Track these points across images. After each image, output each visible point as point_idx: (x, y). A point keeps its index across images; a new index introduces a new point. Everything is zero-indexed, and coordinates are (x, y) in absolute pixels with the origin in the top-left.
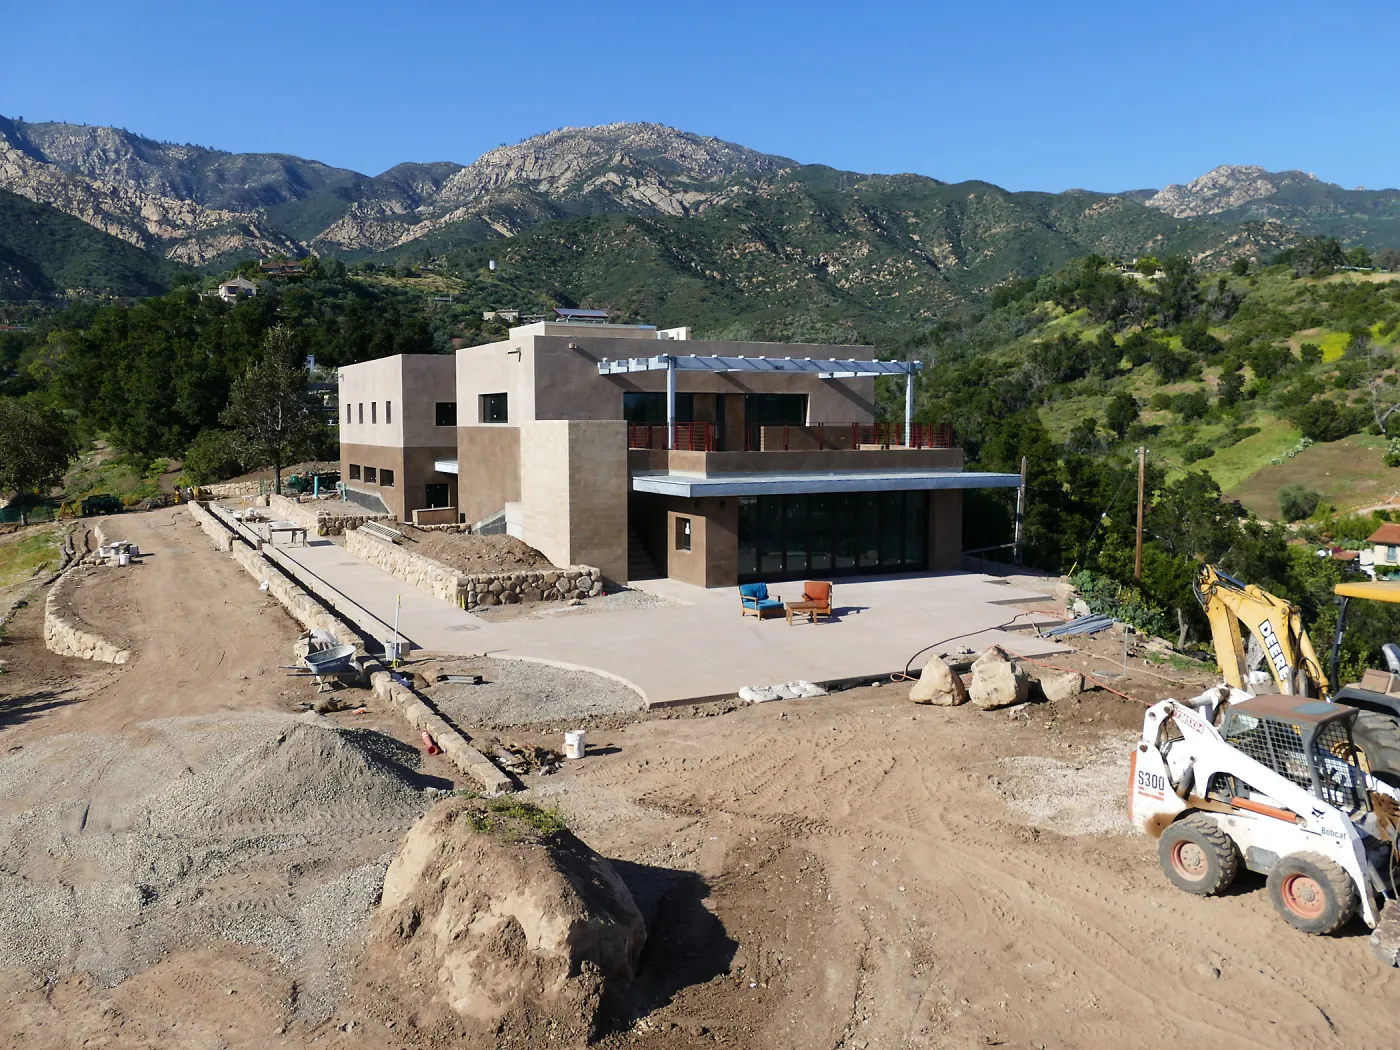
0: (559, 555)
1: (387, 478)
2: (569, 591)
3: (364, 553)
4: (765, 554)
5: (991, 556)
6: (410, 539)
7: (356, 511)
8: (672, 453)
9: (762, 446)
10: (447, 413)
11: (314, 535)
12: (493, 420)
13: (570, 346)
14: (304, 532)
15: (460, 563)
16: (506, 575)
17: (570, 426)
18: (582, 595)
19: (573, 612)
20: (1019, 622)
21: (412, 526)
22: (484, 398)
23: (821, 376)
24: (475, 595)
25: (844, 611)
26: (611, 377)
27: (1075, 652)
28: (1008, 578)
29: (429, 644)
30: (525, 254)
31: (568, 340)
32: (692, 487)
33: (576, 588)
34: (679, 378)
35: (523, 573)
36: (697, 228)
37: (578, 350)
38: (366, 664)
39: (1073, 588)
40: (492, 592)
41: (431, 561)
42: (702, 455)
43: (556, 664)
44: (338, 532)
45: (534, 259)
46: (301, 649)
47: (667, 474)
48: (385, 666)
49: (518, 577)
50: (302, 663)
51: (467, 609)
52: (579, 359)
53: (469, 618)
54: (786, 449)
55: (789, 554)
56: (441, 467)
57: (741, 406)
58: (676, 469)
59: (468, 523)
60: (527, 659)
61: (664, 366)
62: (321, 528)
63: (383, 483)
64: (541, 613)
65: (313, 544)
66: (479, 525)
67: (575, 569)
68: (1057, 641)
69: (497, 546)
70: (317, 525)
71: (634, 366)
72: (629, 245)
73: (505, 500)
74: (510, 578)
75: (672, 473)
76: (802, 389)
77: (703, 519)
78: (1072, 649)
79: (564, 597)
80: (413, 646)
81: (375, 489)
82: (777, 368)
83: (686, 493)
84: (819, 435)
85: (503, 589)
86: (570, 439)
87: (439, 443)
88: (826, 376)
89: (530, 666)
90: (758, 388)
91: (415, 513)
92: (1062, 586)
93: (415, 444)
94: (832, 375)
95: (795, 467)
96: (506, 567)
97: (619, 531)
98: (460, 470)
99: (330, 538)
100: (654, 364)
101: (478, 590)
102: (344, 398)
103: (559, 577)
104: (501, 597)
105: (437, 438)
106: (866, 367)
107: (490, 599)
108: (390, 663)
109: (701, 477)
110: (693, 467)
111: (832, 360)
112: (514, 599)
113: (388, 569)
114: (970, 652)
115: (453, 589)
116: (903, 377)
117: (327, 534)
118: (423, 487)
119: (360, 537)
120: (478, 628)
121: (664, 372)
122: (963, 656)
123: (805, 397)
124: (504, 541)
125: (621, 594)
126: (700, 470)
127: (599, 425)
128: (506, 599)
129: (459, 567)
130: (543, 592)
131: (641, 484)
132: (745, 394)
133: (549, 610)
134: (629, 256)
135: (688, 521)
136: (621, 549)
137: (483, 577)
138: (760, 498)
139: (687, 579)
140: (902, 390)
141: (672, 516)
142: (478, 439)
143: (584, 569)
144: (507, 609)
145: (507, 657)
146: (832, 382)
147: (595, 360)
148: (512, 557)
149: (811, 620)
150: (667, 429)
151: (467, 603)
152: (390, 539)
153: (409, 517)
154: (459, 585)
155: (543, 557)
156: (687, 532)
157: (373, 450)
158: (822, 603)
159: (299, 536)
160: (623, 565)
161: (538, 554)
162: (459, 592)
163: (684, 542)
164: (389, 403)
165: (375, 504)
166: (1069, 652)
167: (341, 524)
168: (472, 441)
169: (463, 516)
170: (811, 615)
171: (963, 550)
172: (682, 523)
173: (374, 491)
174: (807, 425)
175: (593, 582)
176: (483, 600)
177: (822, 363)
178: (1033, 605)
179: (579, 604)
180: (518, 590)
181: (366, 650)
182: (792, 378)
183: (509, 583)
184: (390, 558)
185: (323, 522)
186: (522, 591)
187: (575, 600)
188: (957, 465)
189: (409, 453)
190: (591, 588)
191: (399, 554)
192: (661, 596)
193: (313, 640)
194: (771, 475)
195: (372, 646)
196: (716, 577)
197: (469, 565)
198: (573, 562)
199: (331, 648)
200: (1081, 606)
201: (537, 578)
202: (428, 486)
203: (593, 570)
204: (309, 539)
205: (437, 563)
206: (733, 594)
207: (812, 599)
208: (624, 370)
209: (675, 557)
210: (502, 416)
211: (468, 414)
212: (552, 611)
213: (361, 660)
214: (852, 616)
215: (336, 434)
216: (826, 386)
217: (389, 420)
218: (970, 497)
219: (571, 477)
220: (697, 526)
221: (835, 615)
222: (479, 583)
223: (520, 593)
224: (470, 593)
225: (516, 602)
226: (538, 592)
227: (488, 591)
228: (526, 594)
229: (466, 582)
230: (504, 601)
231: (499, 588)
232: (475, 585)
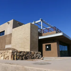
2: (36, 57)
85: (24, 55)
101: (18, 55)
103: (35, 53)
130: (32, 57)
131: (40, 38)
176: (19, 58)
180: (27, 56)
183: (25, 53)
190: (40, 56)
196: (58, 55)
203: (40, 52)
222: (18, 52)
223: (27, 57)
224: (15, 56)
225: (26, 59)
226: (31, 56)
227: (20, 55)
228: (29, 57)
229: (14, 52)
230: (24, 59)
231: (23, 54)
232: (17, 53)
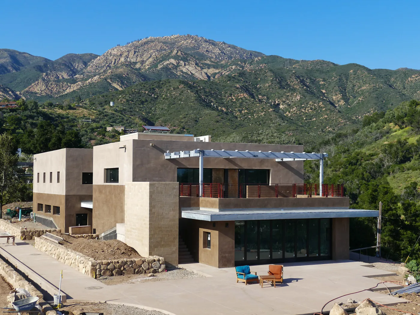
0: (143, 250)
1: (57, 210)
2: (148, 269)
3: (44, 249)
4: (249, 251)
5: (364, 252)
6: (67, 242)
7: (40, 227)
8: (201, 199)
9: (247, 195)
10: (88, 178)
11: (18, 239)
12: (111, 182)
13: (151, 144)
14: (14, 238)
15: (93, 254)
16: (116, 261)
17: (150, 185)
18: (155, 271)
19: (151, 280)
20: (380, 286)
21: (69, 235)
22: (107, 170)
23: (277, 160)
24: (100, 271)
25: (290, 280)
26: (171, 160)
27: (409, 302)
28: (374, 264)
29: (77, 296)
30: (128, 98)
31: (149, 142)
32: (212, 216)
33: (152, 267)
34: (205, 161)
35: (125, 259)
36: (214, 86)
37: (154, 147)
38: (44, 307)
39: (407, 269)
40: (109, 269)
41: (78, 253)
42: (217, 200)
43: (141, 307)
44: (31, 238)
45: (133, 101)
46: (10, 298)
47: (199, 209)
48: (54, 308)
49: (122, 262)
50: (11, 305)
51: (96, 278)
52: (155, 151)
53: (97, 283)
54: (259, 196)
55: (261, 250)
56: (84, 205)
57: (236, 175)
58: (204, 207)
59: (97, 233)
60: (127, 304)
61: (198, 155)
62: (22, 236)
63: (54, 213)
64: (134, 280)
65: (18, 244)
66: (103, 235)
67: (152, 258)
68: (400, 297)
69: (112, 246)
70: (20, 234)
71: (183, 155)
72: (180, 94)
73: (116, 222)
74: (118, 262)
75: (201, 209)
76: (267, 167)
77: (217, 232)
78: (407, 301)
79: (145, 272)
80: (68, 297)
81: (50, 216)
82: (255, 156)
83: (208, 218)
84: (277, 190)
85: (115, 268)
86: (150, 192)
87: (83, 193)
88: (279, 160)
89: (128, 308)
90: (245, 166)
91: (70, 228)
92: (402, 268)
93: (71, 193)
94: (282, 159)
95: (264, 206)
96: (116, 256)
97: (174, 238)
98: (94, 206)
99: (27, 241)
100: (193, 154)
101: (102, 268)
102: (36, 169)
103: (143, 262)
104: (114, 272)
105: (83, 190)
106: (300, 156)
107: (108, 273)
108: (56, 305)
109: (216, 211)
110: (212, 205)
111: (282, 152)
112: (120, 273)
113: (56, 258)
114: (354, 302)
115: (89, 268)
116: (318, 161)
117: (25, 239)
118: (75, 215)
119: (42, 241)
120: (102, 288)
121: (198, 158)
122: (351, 304)
123: (269, 171)
124: (116, 243)
125: (175, 271)
126: (216, 208)
127: (164, 184)
128: (116, 273)
129: (92, 257)
130: (135, 269)
131: (185, 215)
132: (239, 169)
133: (138, 279)
134: (180, 100)
135: (210, 233)
136: (175, 247)
137: (104, 261)
138: (246, 222)
139: (208, 263)
140: (318, 167)
141: (202, 231)
142: (104, 191)
143: (156, 258)
144: (116, 278)
145: (117, 303)
146: (282, 163)
147: (163, 152)
148: (119, 251)
149: (272, 285)
150: (199, 187)
151: (96, 275)
152: (57, 242)
153: (67, 230)
154: (93, 265)
155: (136, 251)
156: (209, 239)
157: (50, 196)
158: (278, 276)
159: (11, 240)
160: (176, 256)
161: (133, 250)
162: (92, 269)
163: (207, 244)
164: (59, 172)
165: (50, 224)
166: (406, 303)
167: (32, 234)
168: (100, 192)
169: (95, 230)
170: (273, 282)
171: (350, 249)
172: (206, 234)
173: (50, 217)
174: (270, 185)
175: (161, 265)
176: (104, 273)
177: (277, 154)
178: (387, 278)
179: (154, 276)
180: (122, 268)
181: (44, 299)
182: (262, 161)
183: (118, 264)
184: (57, 252)
185: (23, 233)
186: (124, 269)
187: (151, 274)
188: (346, 206)
189: (68, 198)
190: (160, 267)
191: (61, 250)
192: (195, 272)
193: (17, 294)
194: (251, 210)
195: (47, 297)
196: (223, 263)
197: (97, 255)
198: (150, 254)
199: (26, 298)
200: (412, 279)
201: (132, 262)
202: (77, 215)
203: (161, 258)
204: (16, 241)
205: (81, 254)
206: (232, 271)
207: (273, 274)
208: (178, 157)
209: (203, 252)
210: (116, 179)
211: (98, 179)
212: (139, 280)
213: (41, 304)
214: (294, 283)
215: (31, 188)
216: (279, 165)
217: (58, 181)
218: (353, 221)
219: (150, 210)
220: (214, 236)
221: (285, 283)
222: (102, 265)
223: (123, 270)
224: (98, 270)
225: (121, 275)
226: (133, 269)
227: (107, 269)
228: (126, 270)
229: (96, 264)
230: (115, 274)
231: (113, 267)
232: (100, 266)
